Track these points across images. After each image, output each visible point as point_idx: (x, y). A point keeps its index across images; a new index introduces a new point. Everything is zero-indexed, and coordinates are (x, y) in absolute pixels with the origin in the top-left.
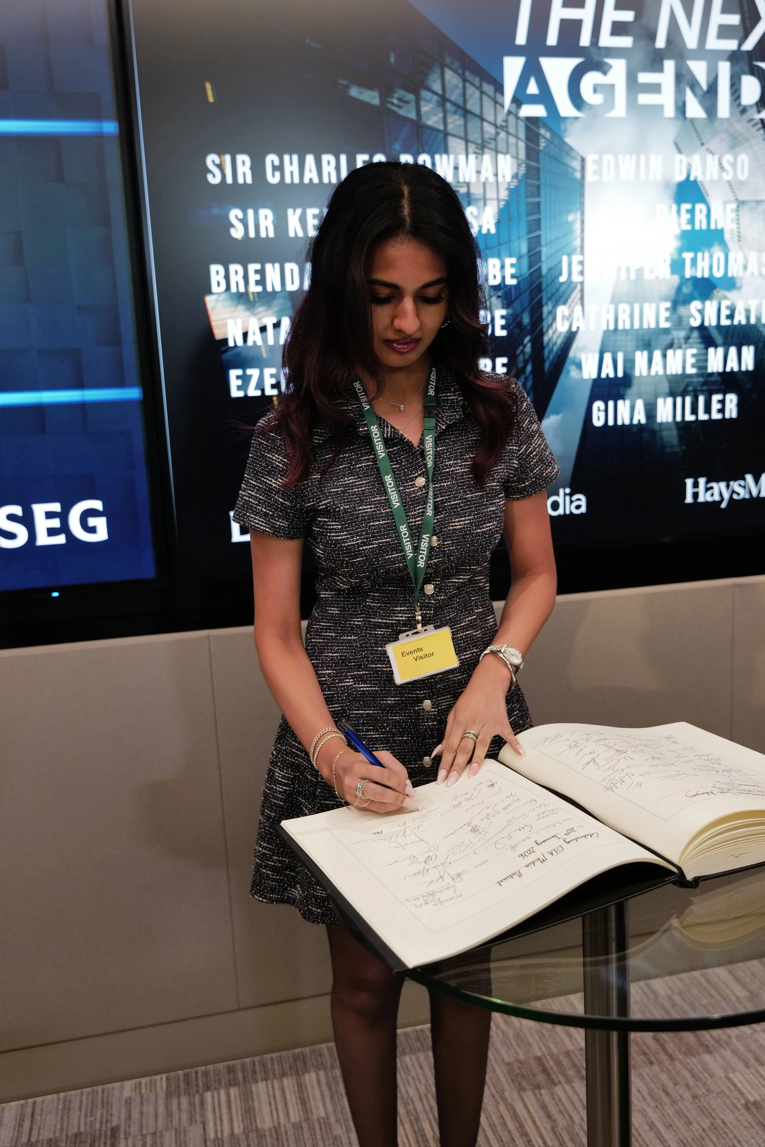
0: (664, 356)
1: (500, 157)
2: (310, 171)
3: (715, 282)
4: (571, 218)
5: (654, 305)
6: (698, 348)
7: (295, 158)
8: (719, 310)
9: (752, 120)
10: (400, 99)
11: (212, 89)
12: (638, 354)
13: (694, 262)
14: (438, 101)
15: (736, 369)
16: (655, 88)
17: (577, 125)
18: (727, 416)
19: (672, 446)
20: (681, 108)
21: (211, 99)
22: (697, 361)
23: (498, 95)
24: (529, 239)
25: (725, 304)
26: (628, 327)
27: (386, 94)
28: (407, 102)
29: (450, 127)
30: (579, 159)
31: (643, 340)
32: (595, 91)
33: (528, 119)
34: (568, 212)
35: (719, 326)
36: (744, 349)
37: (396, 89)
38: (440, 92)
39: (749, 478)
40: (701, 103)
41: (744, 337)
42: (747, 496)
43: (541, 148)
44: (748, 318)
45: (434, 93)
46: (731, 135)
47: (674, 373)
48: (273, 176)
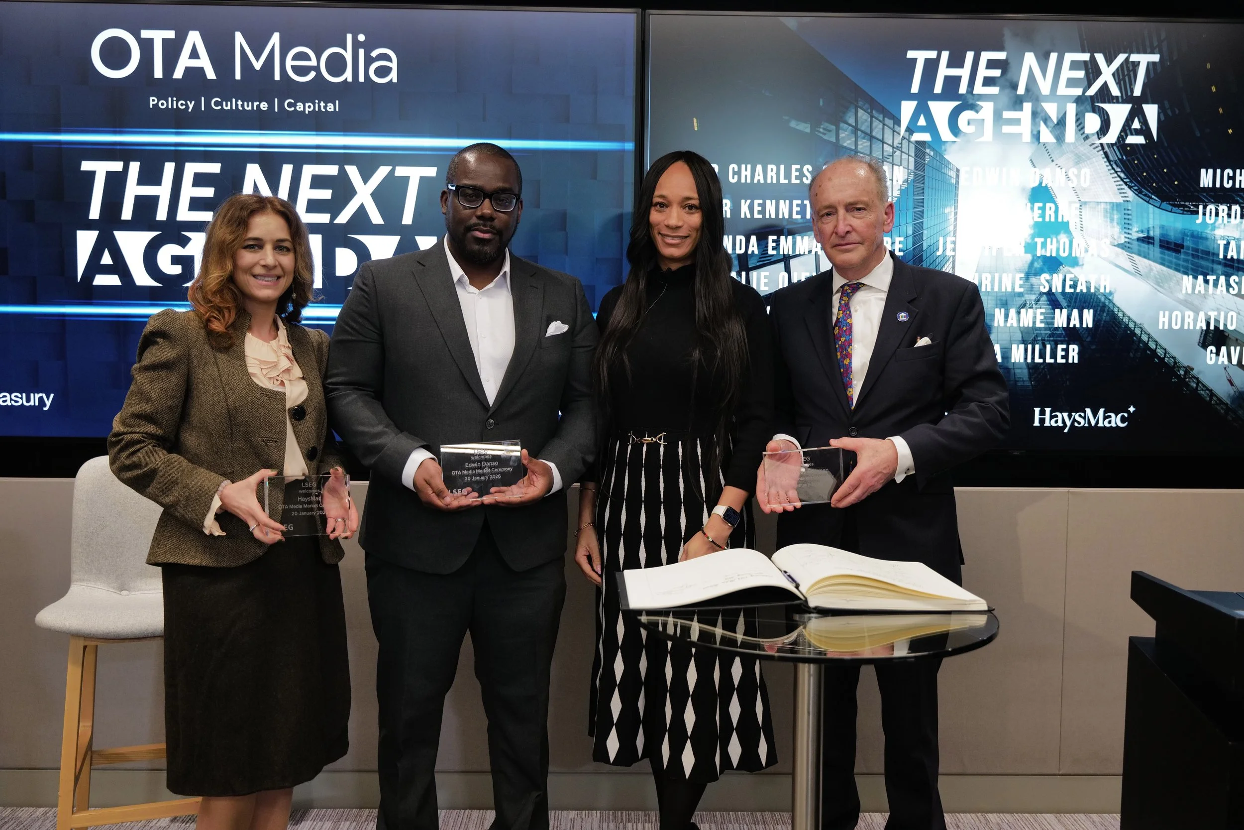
0: (1019, 313)
1: (895, 167)
2: (759, 175)
3: (1061, 260)
4: (947, 211)
5: (1010, 275)
6: (1046, 309)
7: (749, 166)
8: (1064, 281)
9: (1093, 144)
10: (824, 129)
11: (697, 122)
12: (997, 311)
13: (1044, 245)
14: (852, 130)
15: (1078, 326)
16: (1017, 122)
17: (954, 146)
18: (1070, 361)
19: (1023, 381)
20: (1037, 136)
21: (696, 129)
22: (1045, 318)
23: (896, 126)
24: (915, 224)
25: (1068, 277)
26: (989, 289)
27: (815, 126)
28: (830, 131)
29: (860, 147)
30: (955, 170)
31: (1001, 300)
32: (969, 124)
33: (917, 142)
34: (946, 206)
35: (1063, 293)
36: (1085, 311)
37: (823, 123)
38: (854, 124)
39: (1088, 411)
40: (1051, 132)
41: (1085, 302)
42: (1086, 425)
43: (926, 162)
44: (1088, 288)
45: (850, 125)
46: (1076, 155)
47: (1026, 325)
48: (733, 178)
